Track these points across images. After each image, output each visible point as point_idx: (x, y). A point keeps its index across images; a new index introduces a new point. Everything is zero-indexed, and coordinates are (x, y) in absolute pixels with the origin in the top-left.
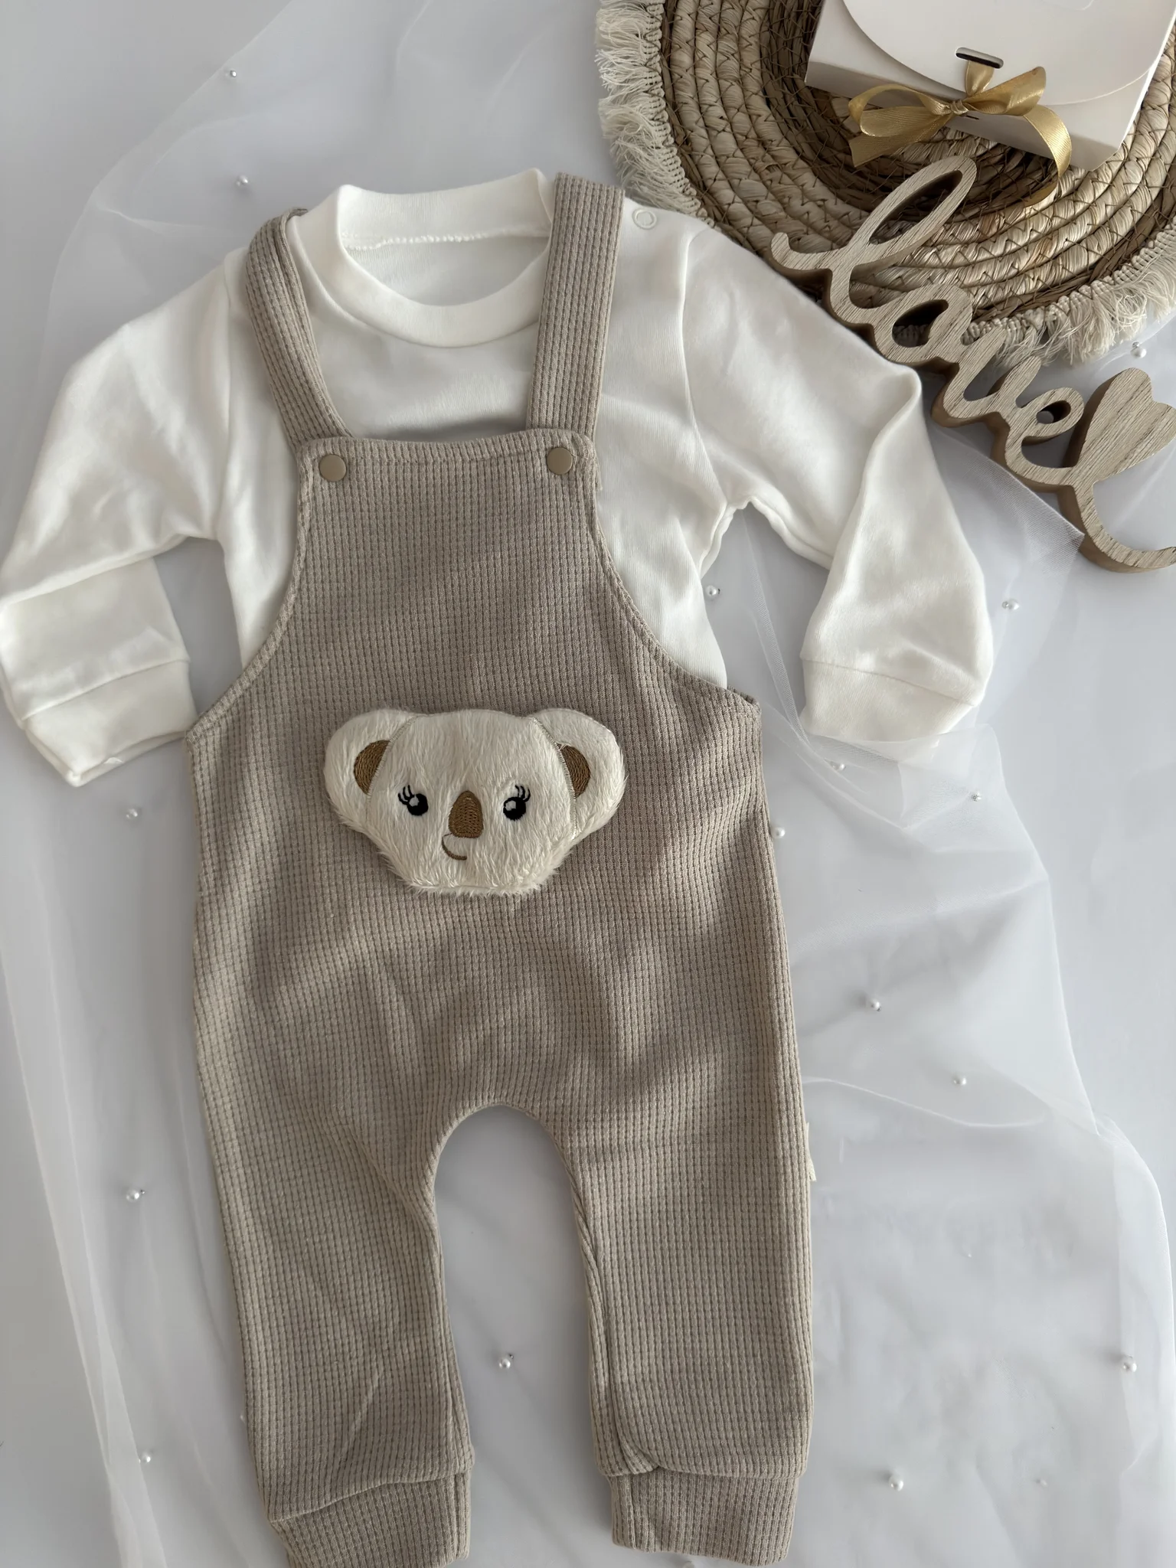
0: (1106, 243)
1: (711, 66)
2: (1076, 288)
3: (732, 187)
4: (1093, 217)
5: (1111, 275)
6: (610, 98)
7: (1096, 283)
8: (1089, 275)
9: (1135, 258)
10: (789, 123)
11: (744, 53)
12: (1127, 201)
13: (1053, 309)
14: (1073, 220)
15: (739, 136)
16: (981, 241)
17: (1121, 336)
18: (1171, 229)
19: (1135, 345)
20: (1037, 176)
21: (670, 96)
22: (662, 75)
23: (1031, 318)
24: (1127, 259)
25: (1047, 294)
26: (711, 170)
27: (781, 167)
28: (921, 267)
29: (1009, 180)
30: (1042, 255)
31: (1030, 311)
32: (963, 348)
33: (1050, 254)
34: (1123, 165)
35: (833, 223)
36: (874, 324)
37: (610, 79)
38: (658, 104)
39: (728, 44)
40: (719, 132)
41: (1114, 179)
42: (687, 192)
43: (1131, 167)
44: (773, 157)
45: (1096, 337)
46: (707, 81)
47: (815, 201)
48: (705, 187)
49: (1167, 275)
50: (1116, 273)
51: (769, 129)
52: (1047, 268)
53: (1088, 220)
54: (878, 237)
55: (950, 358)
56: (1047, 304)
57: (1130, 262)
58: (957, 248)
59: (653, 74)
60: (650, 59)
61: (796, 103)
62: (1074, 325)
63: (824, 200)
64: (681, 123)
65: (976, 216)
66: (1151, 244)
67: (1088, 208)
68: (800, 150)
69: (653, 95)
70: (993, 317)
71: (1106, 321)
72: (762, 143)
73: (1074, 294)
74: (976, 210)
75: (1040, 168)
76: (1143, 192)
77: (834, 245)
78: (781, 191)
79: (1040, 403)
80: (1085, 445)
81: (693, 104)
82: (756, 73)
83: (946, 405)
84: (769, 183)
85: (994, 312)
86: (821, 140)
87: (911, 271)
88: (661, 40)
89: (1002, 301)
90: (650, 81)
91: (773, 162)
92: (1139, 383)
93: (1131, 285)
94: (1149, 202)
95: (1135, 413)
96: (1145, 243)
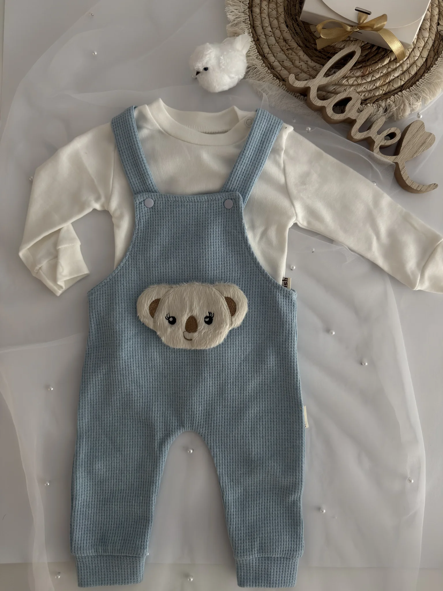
0: (407, 77)
1: (267, 13)
2: (397, 93)
3: (274, 56)
4: (402, 68)
5: (409, 89)
6: (230, 24)
7: (404, 91)
8: (401, 88)
9: (417, 83)
10: (295, 34)
11: (278, 8)
12: (414, 62)
13: (388, 100)
14: (396, 69)
15: (276, 38)
16: (363, 76)
17: (412, 110)
18: (430, 72)
19: (418, 114)
20: (383, 53)
21: (252, 24)
22: (249, 16)
23: (381, 103)
24: (415, 83)
25: (387, 95)
26: (266, 50)
27: (292, 49)
28: (342, 85)
29: (373, 55)
30: (385, 81)
31: (381, 101)
32: (357, 114)
33: (387, 81)
34: (413, 50)
35: (310, 69)
36: (326, 106)
37: (231, 17)
38: (247, 26)
39: (273, 5)
40: (270, 37)
41: (410, 55)
42: (258, 58)
43: (416, 50)
44: (289, 45)
45: (404, 110)
46: (265, 18)
47: (304, 61)
48: (264, 56)
49: (429, 88)
50: (411, 88)
51: (288, 36)
52: (386, 86)
53: (401, 69)
54: (327, 75)
55: (353, 118)
56: (386, 99)
57: (415, 84)
58: (354, 78)
59: (246, 16)
60: (245, 10)
61: (297, 26)
62: (396, 106)
63: (307, 61)
64: (256, 33)
65: (361, 67)
66: (423, 78)
67: (401, 65)
68: (298, 43)
69: (246, 23)
70: (367, 103)
71: (407, 105)
72: (285, 40)
73: (396, 95)
74: (361, 65)
75: (384, 51)
76: (420, 60)
77: (311, 77)
78: (292, 58)
79: (385, 133)
80: (402, 148)
81: (260, 26)
82: (283, 16)
83: (352, 134)
84: (287, 55)
85: (368, 101)
86: (306, 40)
87: (338, 87)
88: (249, 4)
89: (371, 98)
90: (245, 18)
91: (289, 47)
92: (420, 125)
93: (416, 92)
94: (422, 63)
95: (419, 136)
96: (421, 77)
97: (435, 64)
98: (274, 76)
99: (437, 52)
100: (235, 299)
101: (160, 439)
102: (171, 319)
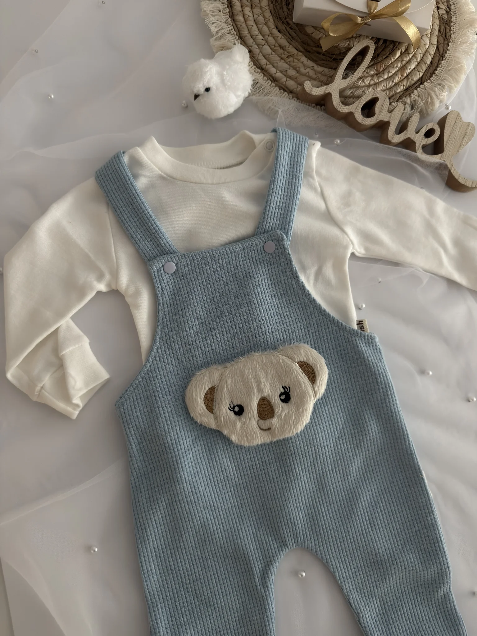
0: (424, 68)
1: (252, 20)
2: (418, 86)
3: (274, 67)
4: (417, 59)
5: (429, 79)
6: (214, 38)
7: (425, 83)
8: (421, 81)
9: (436, 72)
10: (291, 39)
11: (264, 13)
12: (427, 51)
13: (413, 96)
14: (409, 62)
15: (271, 46)
16: (378, 74)
17: (441, 102)
18: (446, 59)
19: (446, 105)
20: (391, 46)
21: (238, 34)
22: (233, 26)
23: (405, 101)
24: (433, 73)
25: (408, 91)
26: (263, 61)
27: (292, 56)
28: (358, 87)
29: (381, 50)
30: (402, 76)
31: (404, 98)
32: (389, 115)
33: (405, 75)
35: (319, 75)
36: (353, 111)
37: (214, 29)
38: (235, 37)
39: (257, 10)
40: (263, 46)
42: (257, 71)
44: (288, 52)
45: (433, 103)
46: (253, 26)
47: (309, 68)
48: (263, 69)
49: (451, 76)
50: (431, 78)
51: (283, 41)
52: (406, 80)
53: (415, 60)
54: (344, 78)
55: (386, 119)
56: (410, 95)
57: (435, 73)
58: (370, 78)
59: (229, 26)
60: (227, 20)
61: (291, 30)
62: (422, 100)
63: (313, 67)
64: (246, 44)
65: (373, 65)
66: (440, 66)
67: (413, 56)
68: (298, 48)
69: (232, 34)
71: (434, 97)
72: (281, 47)
73: (418, 89)
74: (378, 59)
75: (391, 43)
76: (431, 47)
77: (322, 84)
78: (295, 65)
79: (424, 131)
80: (445, 143)
81: (248, 35)
82: (271, 20)
83: (390, 139)
84: (289, 63)
85: (391, 101)
86: (305, 44)
87: (355, 90)
88: (229, 12)
89: (393, 95)
90: (229, 29)
91: (289, 55)
92: (456, 116)
93: (438, 82)
94: (435, 50)
95: (459, 127)
96: (437, 66)
97: (448, 50)
98: (280, 89)
99: (446, 36)
100: (311, 362)
101: (260, 572)
102: (237, 409)
